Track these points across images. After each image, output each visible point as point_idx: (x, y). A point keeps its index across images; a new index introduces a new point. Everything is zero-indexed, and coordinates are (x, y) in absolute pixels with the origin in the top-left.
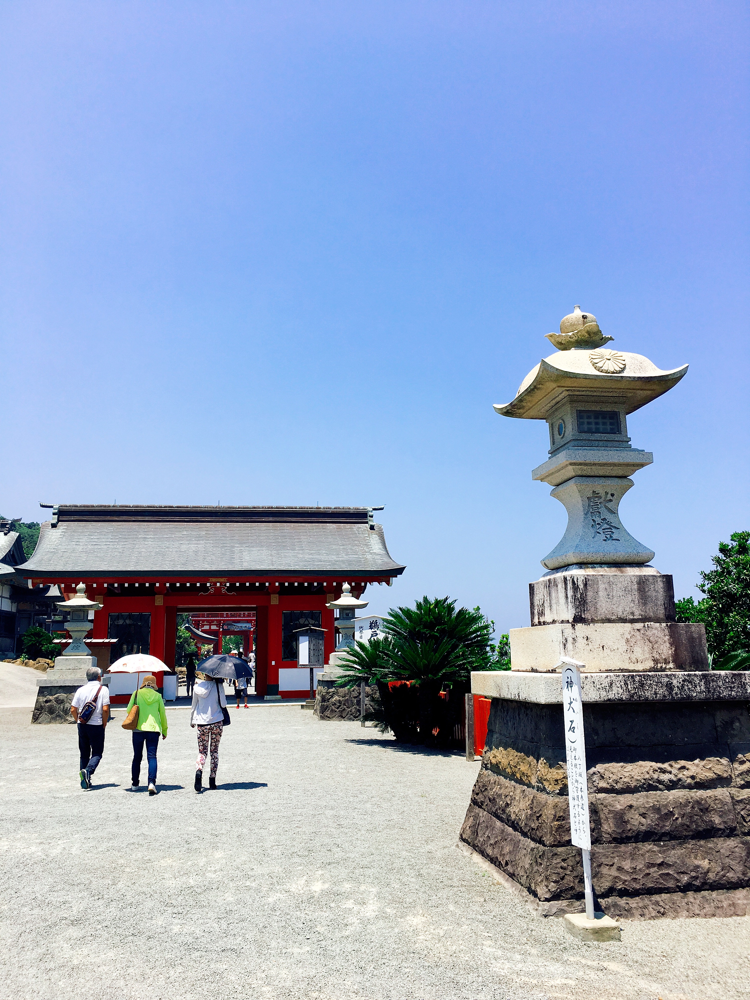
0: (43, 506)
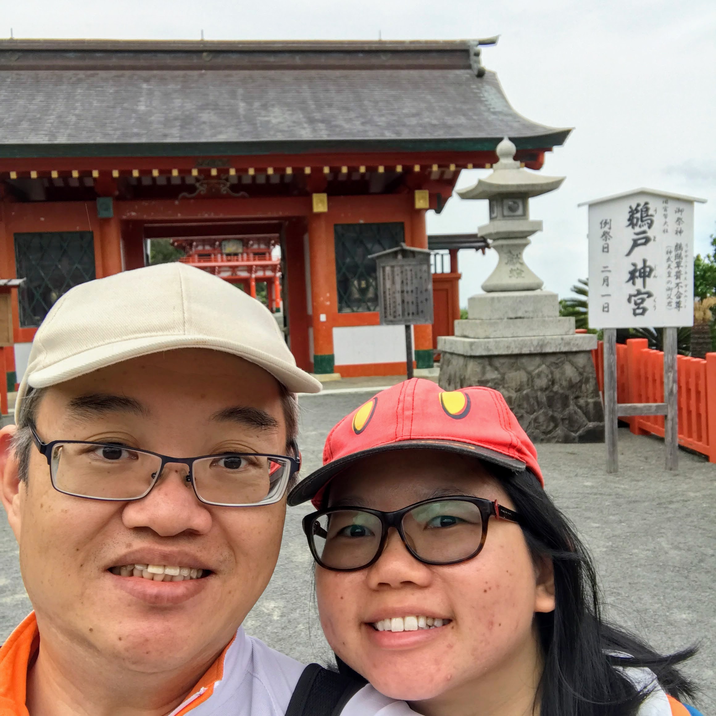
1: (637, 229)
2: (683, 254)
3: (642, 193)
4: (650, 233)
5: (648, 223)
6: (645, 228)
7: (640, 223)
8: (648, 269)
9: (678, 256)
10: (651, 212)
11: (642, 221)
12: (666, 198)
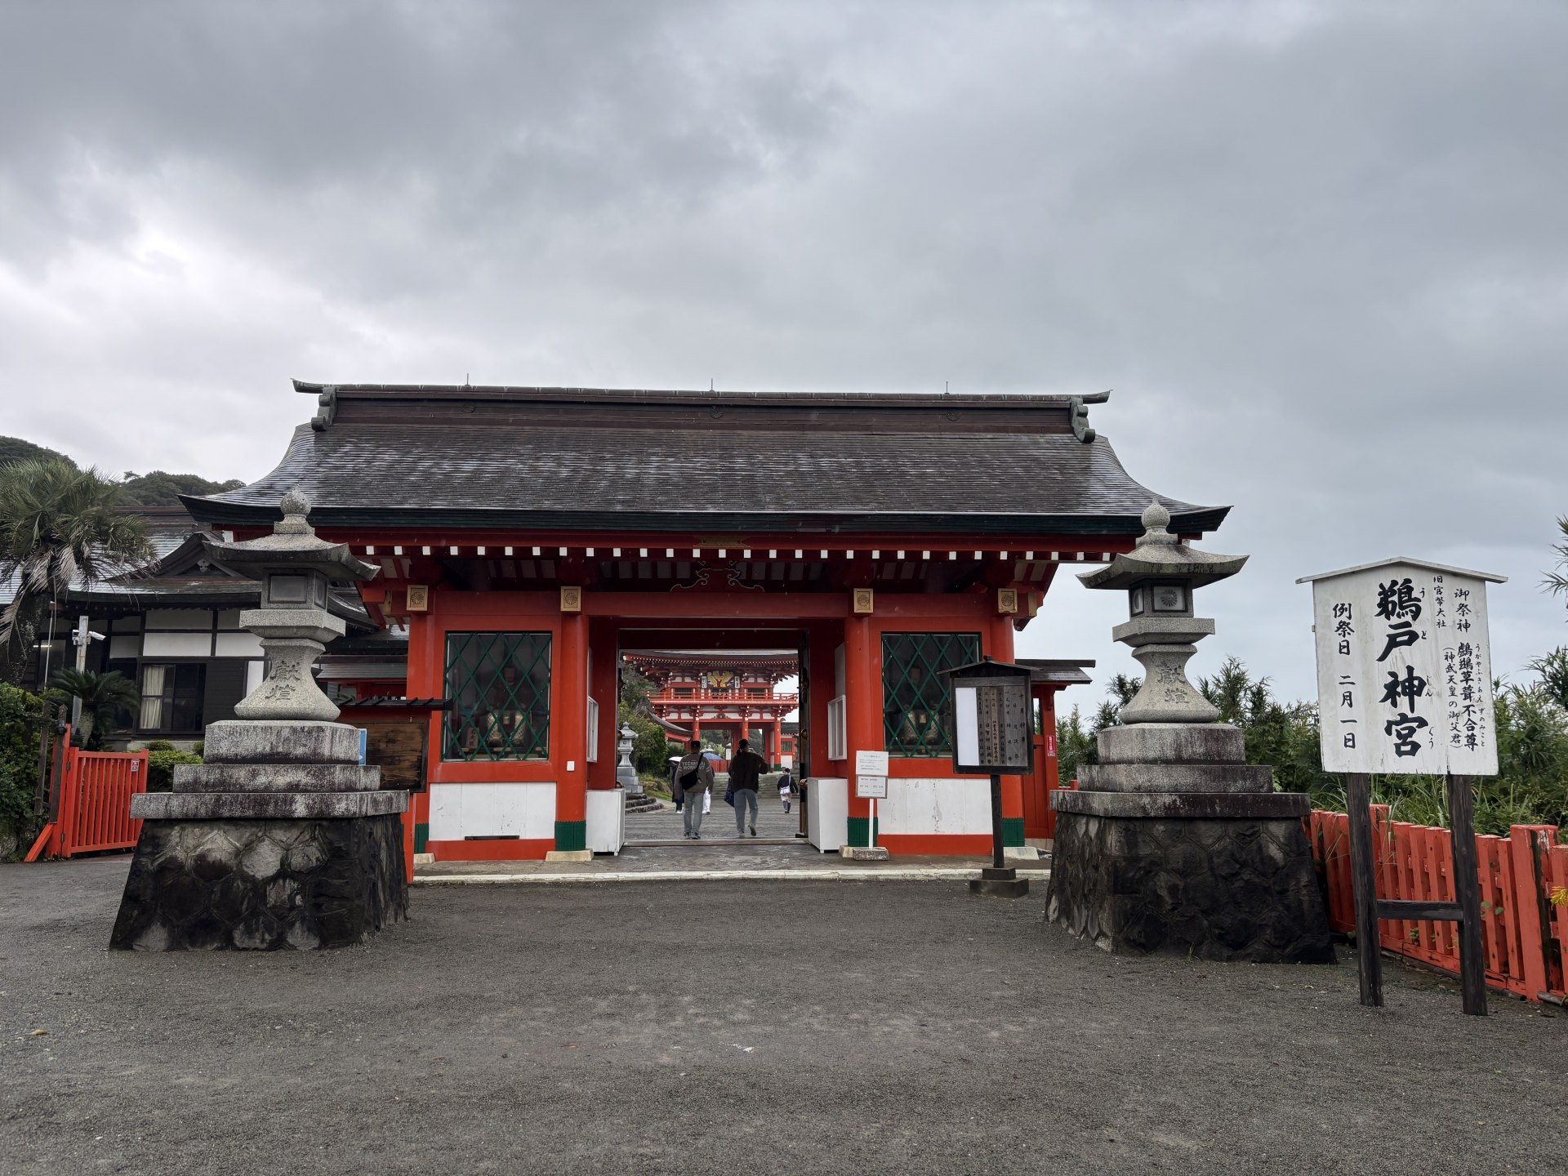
0: (301, 388)
1: (1395, 620)
2: (1474, 661)
3: (1400, 564)
4: (1416, 627)
5: (1411, 611)
6: (1408, 618)
7: (1398, 610)
8: (1416, 683)
9: (1466, 664)
10: (1414, 594)
11: (1402, 608)
12: (1441, 573)
